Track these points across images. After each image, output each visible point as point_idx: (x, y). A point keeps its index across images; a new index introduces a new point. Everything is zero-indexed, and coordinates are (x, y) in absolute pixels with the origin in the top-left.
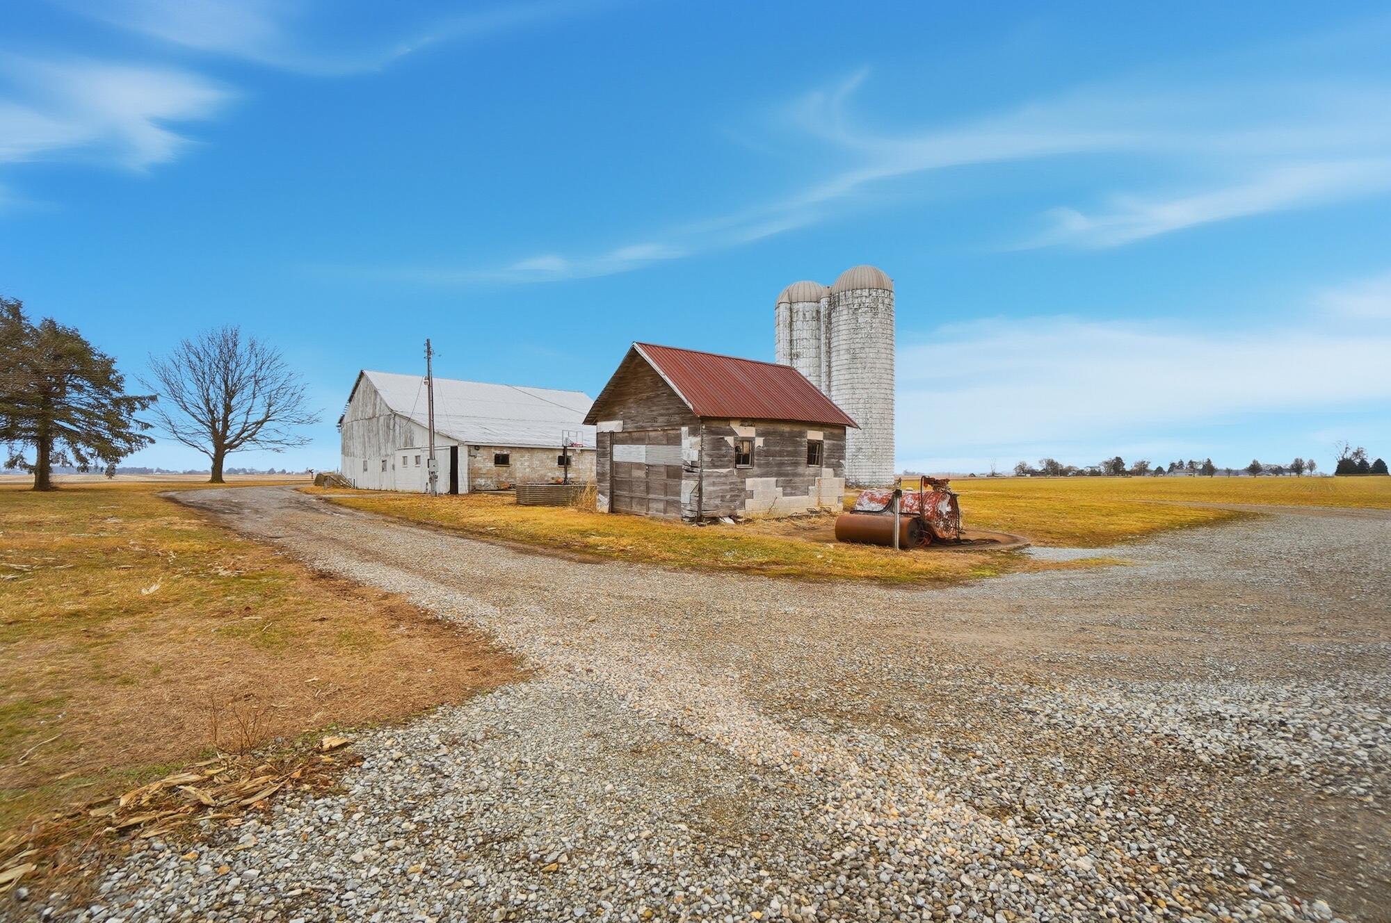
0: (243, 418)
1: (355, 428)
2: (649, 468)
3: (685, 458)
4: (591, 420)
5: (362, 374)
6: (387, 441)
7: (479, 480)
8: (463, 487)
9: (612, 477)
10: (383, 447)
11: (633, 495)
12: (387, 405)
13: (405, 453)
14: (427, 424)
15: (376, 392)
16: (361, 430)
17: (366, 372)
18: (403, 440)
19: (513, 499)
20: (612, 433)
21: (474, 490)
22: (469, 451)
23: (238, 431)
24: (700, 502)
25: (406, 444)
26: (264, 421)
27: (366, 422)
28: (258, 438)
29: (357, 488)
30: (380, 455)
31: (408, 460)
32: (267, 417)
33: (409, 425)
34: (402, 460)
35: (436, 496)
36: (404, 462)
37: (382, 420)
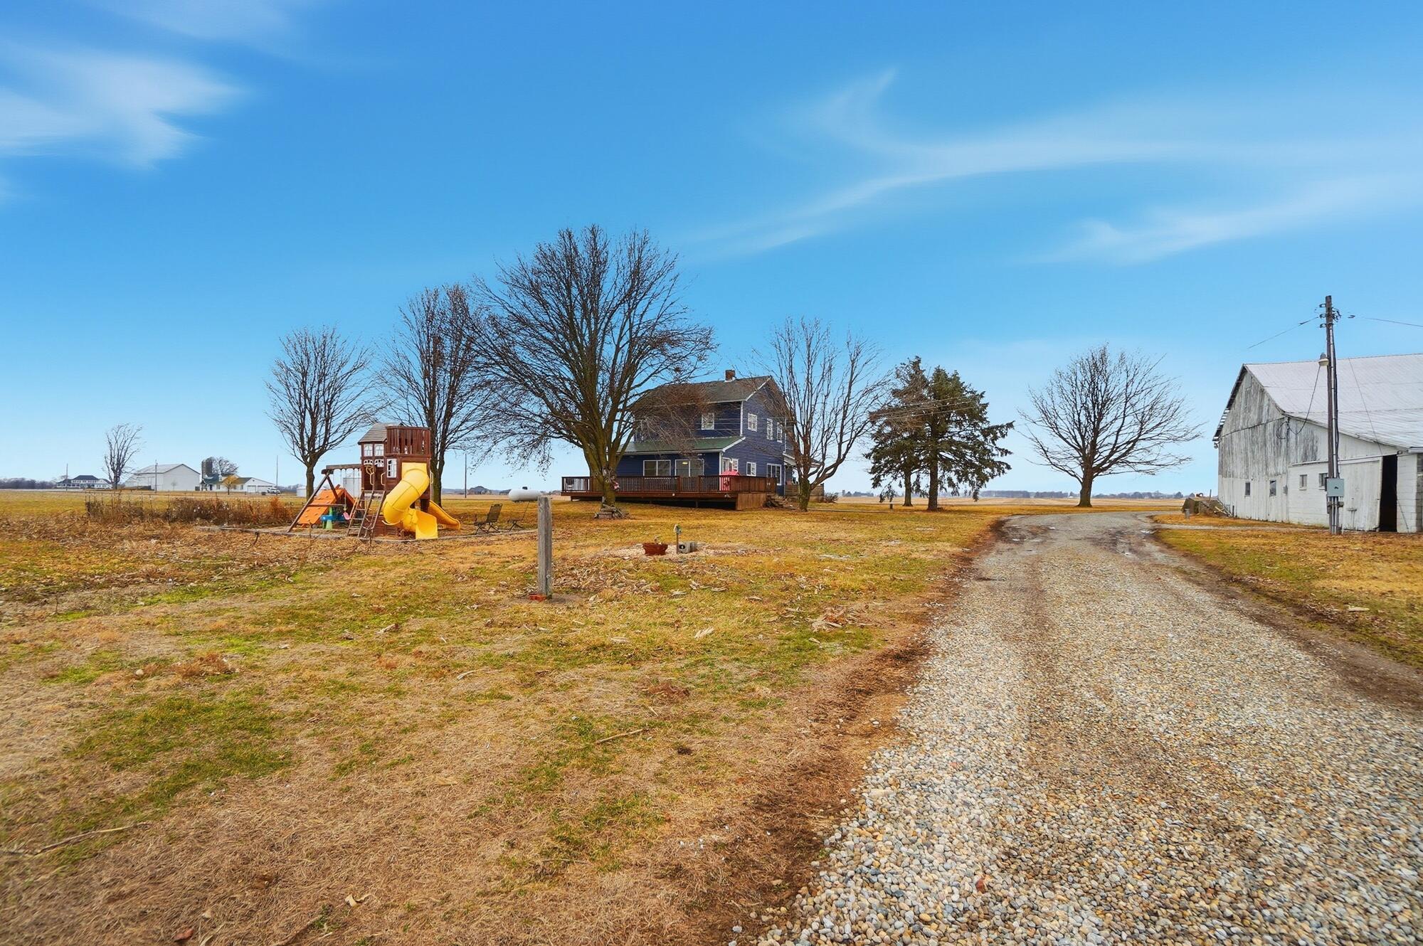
0: (1112, 440)
1: (1236, 440)
5: (1244, 371)
6: (1277, 454)
8: (1405, 522)
10: (1272, 464)
12: (1276, 406)
13: (1304, 470)
14: (1325, 421)
15: (1262, 391)
16: (1243, 443)
17: (1250, 368)
18: (1301, 452)
22: (1418, 463)
23: (1107, 453)
25: (1305, 456)
26: (1137, 440)
27: (1249, 432)
28: (1129, 459)
29: (1237, 518)
30: (1267, 474)
31: (1309, 480)
32: (1139, 436)
33: (1306, 430)
34: (1299, 479)
35: (1339, 533)
36: (1303, 483)
37: (1270, 427)
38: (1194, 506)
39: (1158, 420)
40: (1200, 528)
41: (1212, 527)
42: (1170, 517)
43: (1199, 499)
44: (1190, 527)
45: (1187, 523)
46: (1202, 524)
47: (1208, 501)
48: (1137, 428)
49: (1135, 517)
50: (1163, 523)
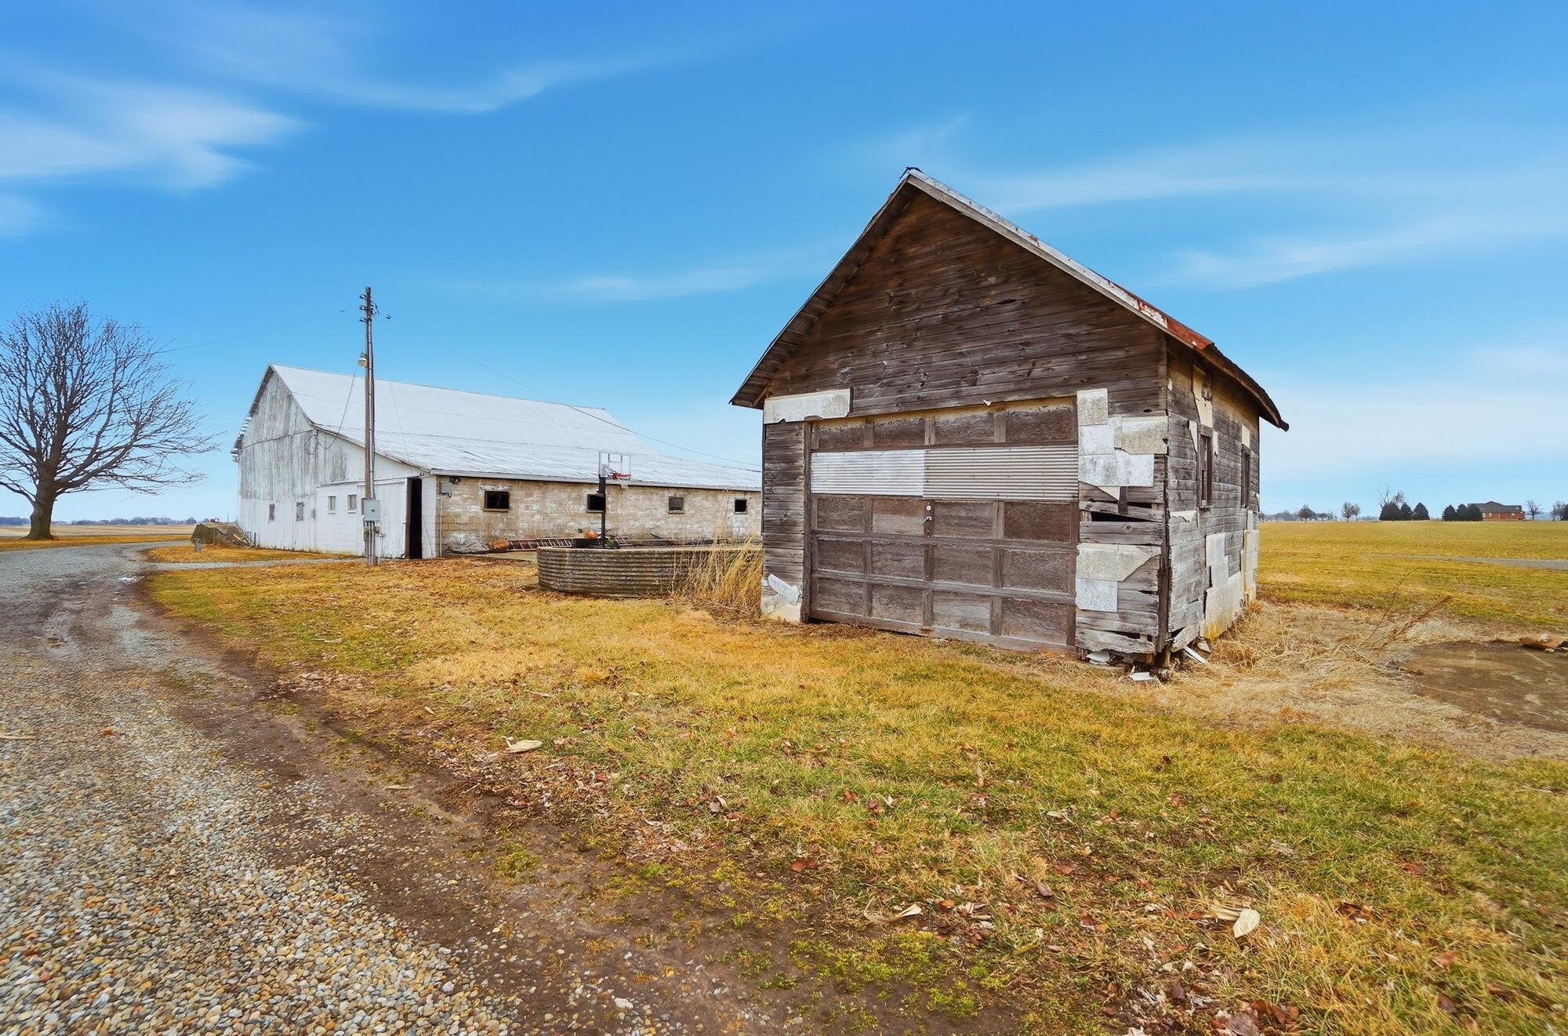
0: (91, 442)
1: (258, 453)
2: (938, 510)
3: (1096, 479)
4: (751, 395)
5: (270, 373)
6: (305, 471)
7: (455, 534)
8: (429, 548)
9: (811, 534)
10: (299, 483)
11: (877, 578)
12: (304, 415)
13: (332, 491)
14: (361, 439)
15: (290, 397)
16: (267, 459)
17: (276, 368)
18: (329, 471)
19: (528, 574)
20: (813, 423)
21: (448, 552)
22: (440, 486)
23: (81, 460)
24: (1162, 610)
25: (334, 476)
26: (127, 447)
27: (274, 445)
28: (116, 471)
29: (259, 548)
30: (294, 495)
31: (338, 502)
32: (136, 440)
33: (337, 445)
34: (327, 501)
35: (376, 564)
36: (332, 506)
37: (297, 439)
38: (207, 535)
39: (159, 423)
40: (212, 565)
41: (230, 565)
42: (173, 551)
43: (214, 526)
44: (200, 566)
45: (197, 560)
46: (217, 560)
47: (224, 528)
48: (130, 430)
49: (119, 553)
50: (161, 560)
